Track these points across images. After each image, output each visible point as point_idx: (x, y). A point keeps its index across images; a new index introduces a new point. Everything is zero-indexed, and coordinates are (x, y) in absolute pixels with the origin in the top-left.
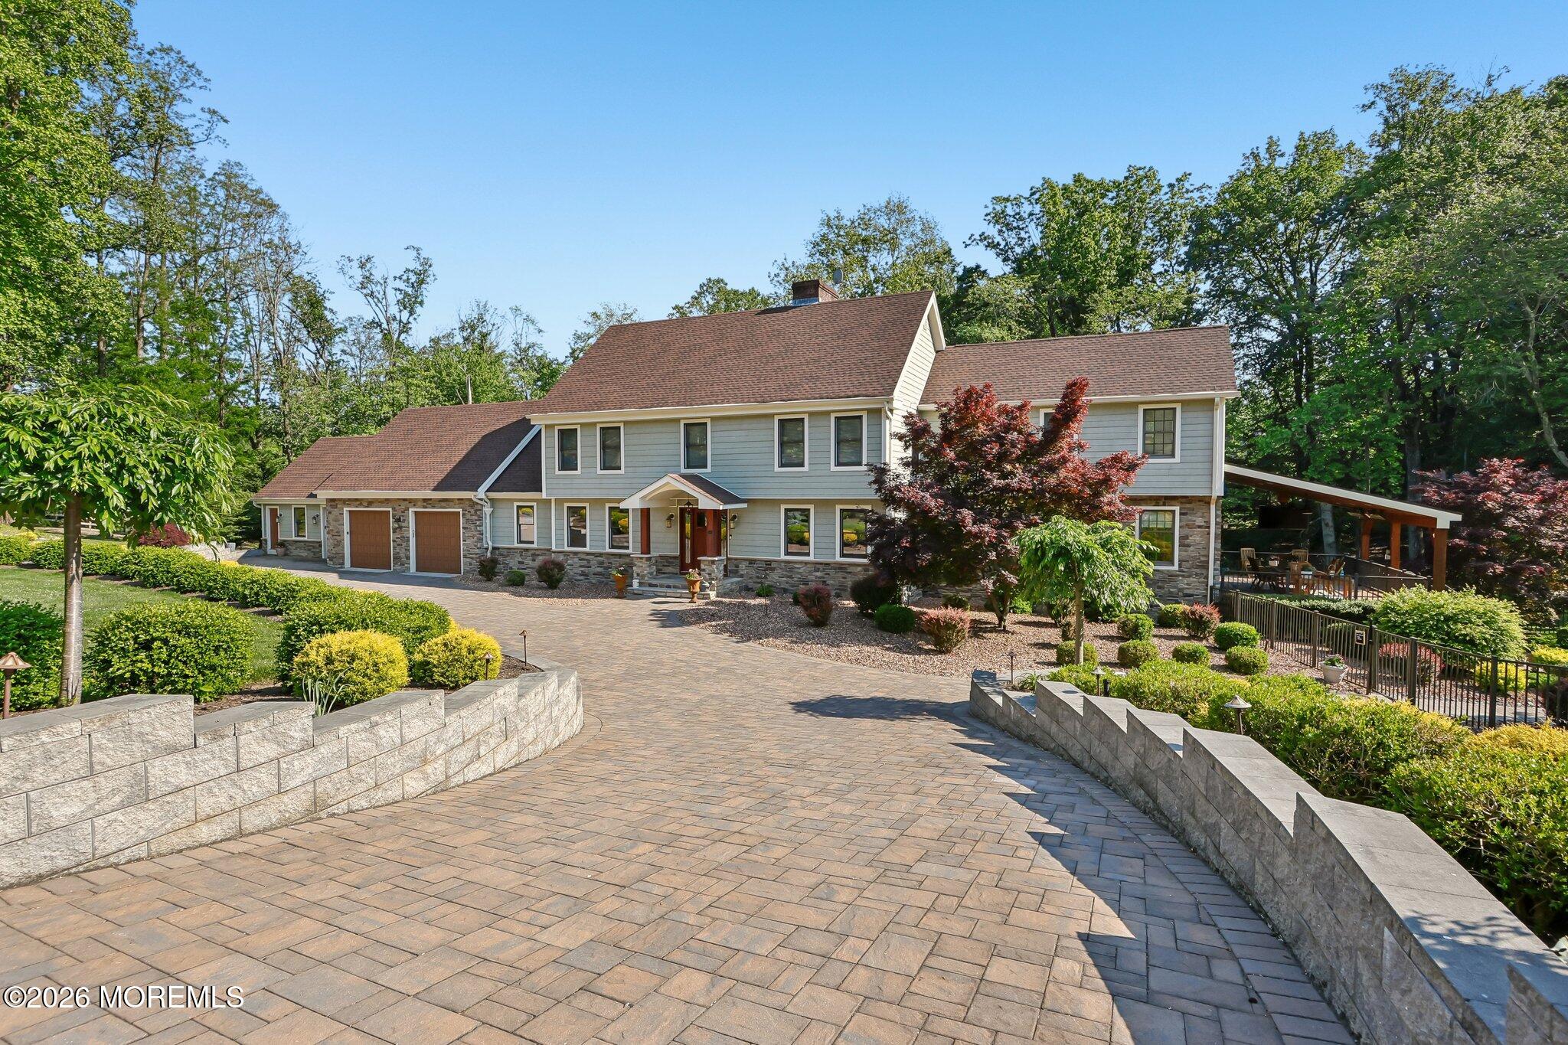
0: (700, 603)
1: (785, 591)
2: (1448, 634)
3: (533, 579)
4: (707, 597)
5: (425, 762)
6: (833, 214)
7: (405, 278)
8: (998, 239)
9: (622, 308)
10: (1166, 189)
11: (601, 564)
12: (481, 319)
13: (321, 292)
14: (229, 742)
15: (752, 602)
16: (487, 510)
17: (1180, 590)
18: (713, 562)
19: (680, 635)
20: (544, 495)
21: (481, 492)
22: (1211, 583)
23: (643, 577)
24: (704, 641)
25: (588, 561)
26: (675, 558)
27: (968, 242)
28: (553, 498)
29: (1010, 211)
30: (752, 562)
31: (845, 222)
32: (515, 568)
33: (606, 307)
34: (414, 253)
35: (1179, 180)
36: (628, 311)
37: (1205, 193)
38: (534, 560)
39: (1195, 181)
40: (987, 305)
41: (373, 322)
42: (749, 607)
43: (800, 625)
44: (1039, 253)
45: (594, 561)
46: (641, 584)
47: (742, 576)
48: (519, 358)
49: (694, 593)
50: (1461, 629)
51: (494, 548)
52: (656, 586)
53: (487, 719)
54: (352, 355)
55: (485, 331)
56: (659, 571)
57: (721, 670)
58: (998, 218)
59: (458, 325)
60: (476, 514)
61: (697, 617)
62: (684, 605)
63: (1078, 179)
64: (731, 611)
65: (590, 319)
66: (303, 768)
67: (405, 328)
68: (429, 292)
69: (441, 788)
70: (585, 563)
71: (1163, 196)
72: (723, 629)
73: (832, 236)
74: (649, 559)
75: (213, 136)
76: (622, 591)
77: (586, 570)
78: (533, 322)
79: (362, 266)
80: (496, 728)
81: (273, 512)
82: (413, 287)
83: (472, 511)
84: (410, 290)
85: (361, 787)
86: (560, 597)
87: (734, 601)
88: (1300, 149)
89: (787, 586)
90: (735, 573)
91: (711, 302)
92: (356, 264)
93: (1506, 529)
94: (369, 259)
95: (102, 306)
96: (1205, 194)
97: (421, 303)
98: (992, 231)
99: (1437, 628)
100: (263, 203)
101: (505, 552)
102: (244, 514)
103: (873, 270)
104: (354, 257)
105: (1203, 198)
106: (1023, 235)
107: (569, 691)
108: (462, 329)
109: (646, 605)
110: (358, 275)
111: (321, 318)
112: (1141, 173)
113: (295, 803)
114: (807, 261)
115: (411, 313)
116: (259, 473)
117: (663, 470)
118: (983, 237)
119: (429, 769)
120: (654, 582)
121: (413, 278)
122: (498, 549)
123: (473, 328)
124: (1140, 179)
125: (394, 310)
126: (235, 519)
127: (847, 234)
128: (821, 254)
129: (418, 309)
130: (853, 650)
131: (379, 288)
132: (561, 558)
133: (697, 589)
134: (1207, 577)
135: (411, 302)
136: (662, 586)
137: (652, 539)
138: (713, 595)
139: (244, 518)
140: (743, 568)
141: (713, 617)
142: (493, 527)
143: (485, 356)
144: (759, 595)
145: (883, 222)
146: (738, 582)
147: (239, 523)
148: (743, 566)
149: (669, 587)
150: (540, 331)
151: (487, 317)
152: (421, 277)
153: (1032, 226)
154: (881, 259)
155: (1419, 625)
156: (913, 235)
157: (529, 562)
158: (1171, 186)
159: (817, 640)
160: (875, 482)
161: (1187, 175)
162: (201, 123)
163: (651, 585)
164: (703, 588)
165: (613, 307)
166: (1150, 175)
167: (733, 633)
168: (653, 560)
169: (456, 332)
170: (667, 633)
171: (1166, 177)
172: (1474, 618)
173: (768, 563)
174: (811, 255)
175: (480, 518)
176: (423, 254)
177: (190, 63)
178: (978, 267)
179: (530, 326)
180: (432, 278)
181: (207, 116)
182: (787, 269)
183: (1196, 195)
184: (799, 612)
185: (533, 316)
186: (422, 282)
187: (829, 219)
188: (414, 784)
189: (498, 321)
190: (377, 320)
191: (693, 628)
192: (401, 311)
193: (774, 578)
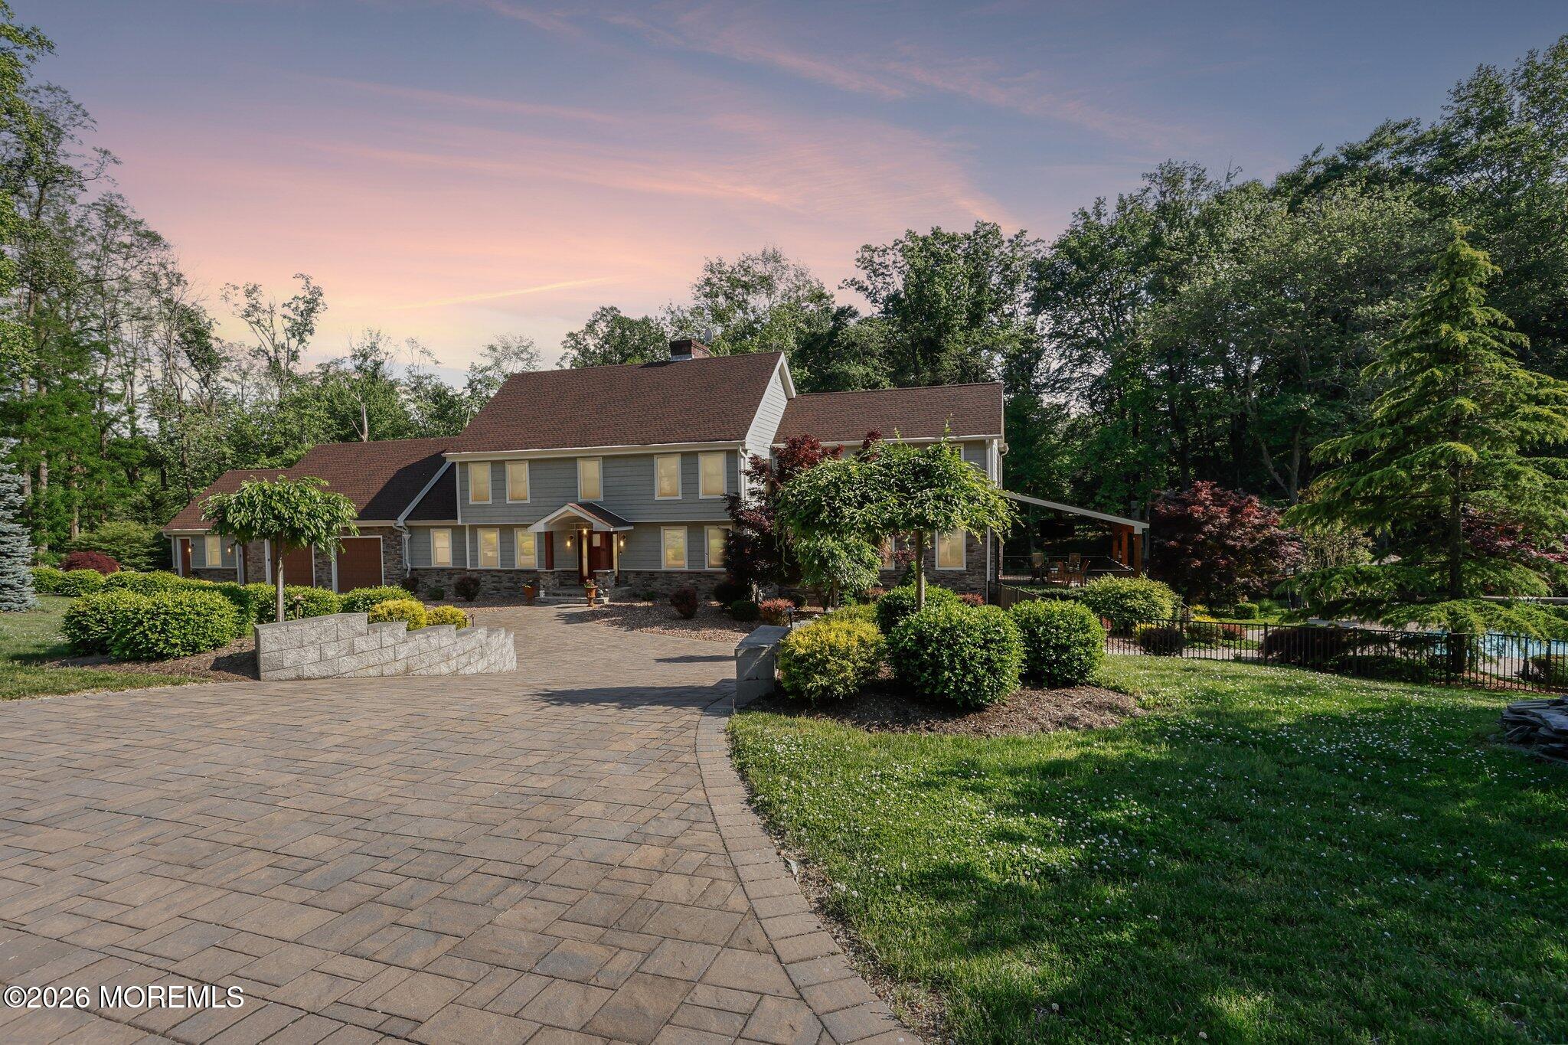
0: (595, 607)
1: (666, 596)
2: (1122, 606)
3: (450, 593)
4: (602, 601)
5: (448, 659)
6: (715, 261)
7: (293, 306)
8: (867, 283)
9: (518, 339)
10: (1006, 244)
11: (511, 580)
12: (374, 348)
13: (207, 320)
14: (378, 634)
15: (638, 605)
16: (406, 536)
17: (968, 585)
18: (607, 574)
19: (580, 628)
20: (459, 522)
21: (401, 521)
22: (988, 579)
23: (548, 588)
24: (601, 629)
25: (500, 577)
26: (575, 572)
27: (842, 285)
28: (467, 524)
29: (877, 260)
30: (638, 573)
31: (727, 268)
32: (433, 586)
33: (502, 340)
34: (304, 282)
35: (1017, 237)
36: (525, 344)
37: (1040, 246)
38: (450, 579)
39: (1030, 237)
40: (854, 344)
41: (260, 349)
42: (635, 608)
43: (674, 618)
44: (902, 296)
45: (505, 577)
46: (546, 594)
47: (630, 585)
48: (413, 385)
49: (590, 599)
50: (1129, 603)
51: (412, 569)
52: (559, 595)
53: (473, 644)
54: (233, 382)
55: (378, 359)
56: (562, 584)
57: (609, 647)
58: (867, 264)
59: (349, 354)
60: (395, 540)
61: (594, 616)
62: (583, 608)
63: (936, 234)
64: (619, 611)
65: (487, 352)
66: (404, 651)
67: (294, 356)
68: (319, 321)
69: (455, 674)
70: (496, 579)
71: (1006, 248)
72: (614, 623)
73: (715, 280)
74: (553, 573)
75: (102, 175)
76: (531, 599)
77: (498, 585)
78: (429, 354)
79: (249, 294)
80: (477, 651)
81: (185, 544)
82: (302, 315)
83: (392, 537)
84: (299, 319)
85: (424, 665)
86: (477, 606)
87: (623, 604)
88: (1122, 208)
89: (667, 592)
90: (626, 583)
91: (606, 330)
92: (241, 292)
93: (1204, 534)
94: (255, 288)
95: (12, 349)
96: (1041, 248)
97: (311, 332)
98: (862, 276)
99: (1115, 603)
100: (148, 235)
101: (423, 573)
102: (154, 545)
103: (753, 312)
104: (241, 286)
105: (1039, 251)
106: (888, 279)
107: (510, 641)
108: (354, 357)
109: (553, 610)
110: (244, 303)
111: (208, 348)
112: (987, 228)
113: (400, 666)
114: (693, 304)
115: (302, 341)
116: (148, 504)
117: (562, 499)
118: (853, 283)
119: (450, 663)
120: (558, 592)
121: (302, 307)
122: (416, 569)
123: (365, 357)
124: (987, 234)
125: (281, 338)
126: (145, 550)
127: (729, 278)
128: (706, 296)
129: (308, 338)
130: (708, 632)
131: (266, 316)
132: (475, 575)
133: (593, 595)
134: (985, 575)
135: (301, 329)
136: (564, 595)
137: (555, 557)
138: (606, 600)
139: (155, 549)
140: (631, 579)
141: (606, 615)
142: (411, 550)
143: (378, 385)
144: (644, 600)
145: (760, 269)
146: (626, 591)
147: (150, 554)
148: (631, 577)
149: (570, 595)
150: (437, 363)
151: (380, 346)
152: (311, 305)
153: (895, 274)
154: (760, 302)
155: (1105, 601)
156: (787, 280)
157: (445, 580)
158: (1010, 241)
159: (683, 627)
160: (729, 508)
161: (1023, 233)
162: (90, 162)
163: (554, 595)
164: (598, 595)
165: (510, 339)
166: (995, 231)
167: (621, 624)
168: (556, 574)
169: (348, 361)
170: (569, 627)
171: (1008, 232)
172: (1138, 595)
173: (652, 573)
174: (697, 298)
175: (400, 543)
176: (313, 283)
177: (77, 103)
178: (850, 307)
179: (427, 358)
180: (321, 306)
181: (97, 155)
182: (672, 312)
183: (1032, 248)
184: (674, 610)
185: (429, 349)
186: (312, 310)
187: (712, 265)
188: (444, 669)
189: (391, 349)
190: (263, 348)
191: (591, 623)
192: (288, 339)
193: (657, 585)
